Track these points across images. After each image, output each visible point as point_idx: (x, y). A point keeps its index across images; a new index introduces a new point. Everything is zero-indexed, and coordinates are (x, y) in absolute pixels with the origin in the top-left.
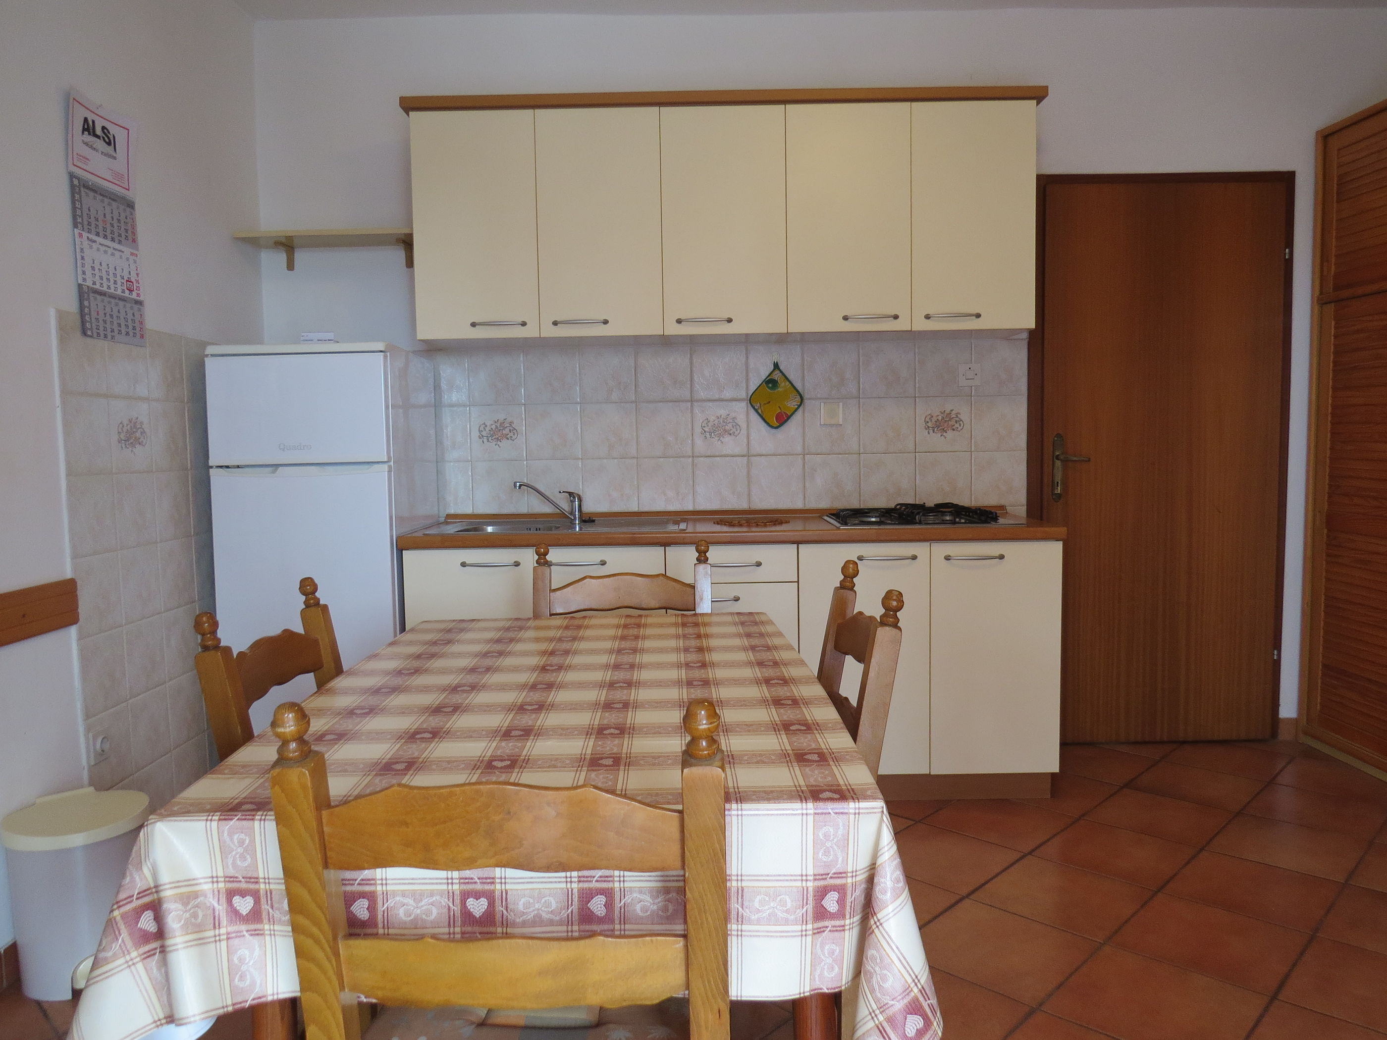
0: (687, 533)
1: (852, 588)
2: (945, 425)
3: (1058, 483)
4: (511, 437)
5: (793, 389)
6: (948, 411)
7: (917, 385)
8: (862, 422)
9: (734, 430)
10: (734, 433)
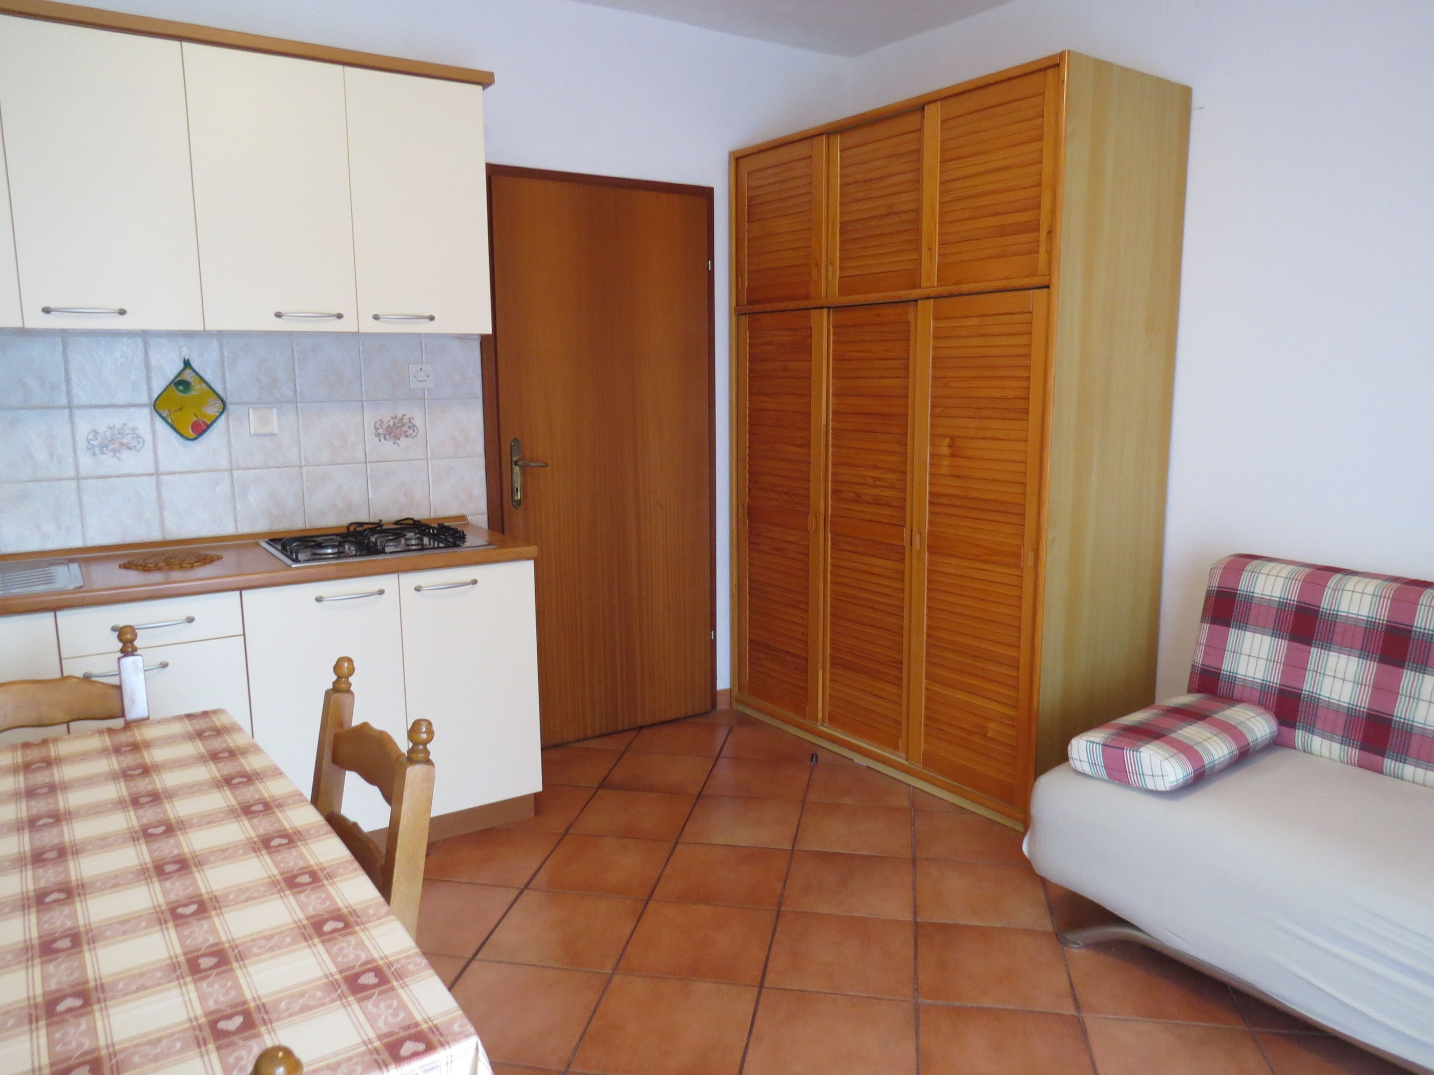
0: (82, 592)
1: (348, 691)
2: (398, 432)
3: (517, 489)
5: (210, 391)
6: (399, 416)
7: (364, 387)
8: (301, 429)
9: (135, 443)
10: (135, 447)
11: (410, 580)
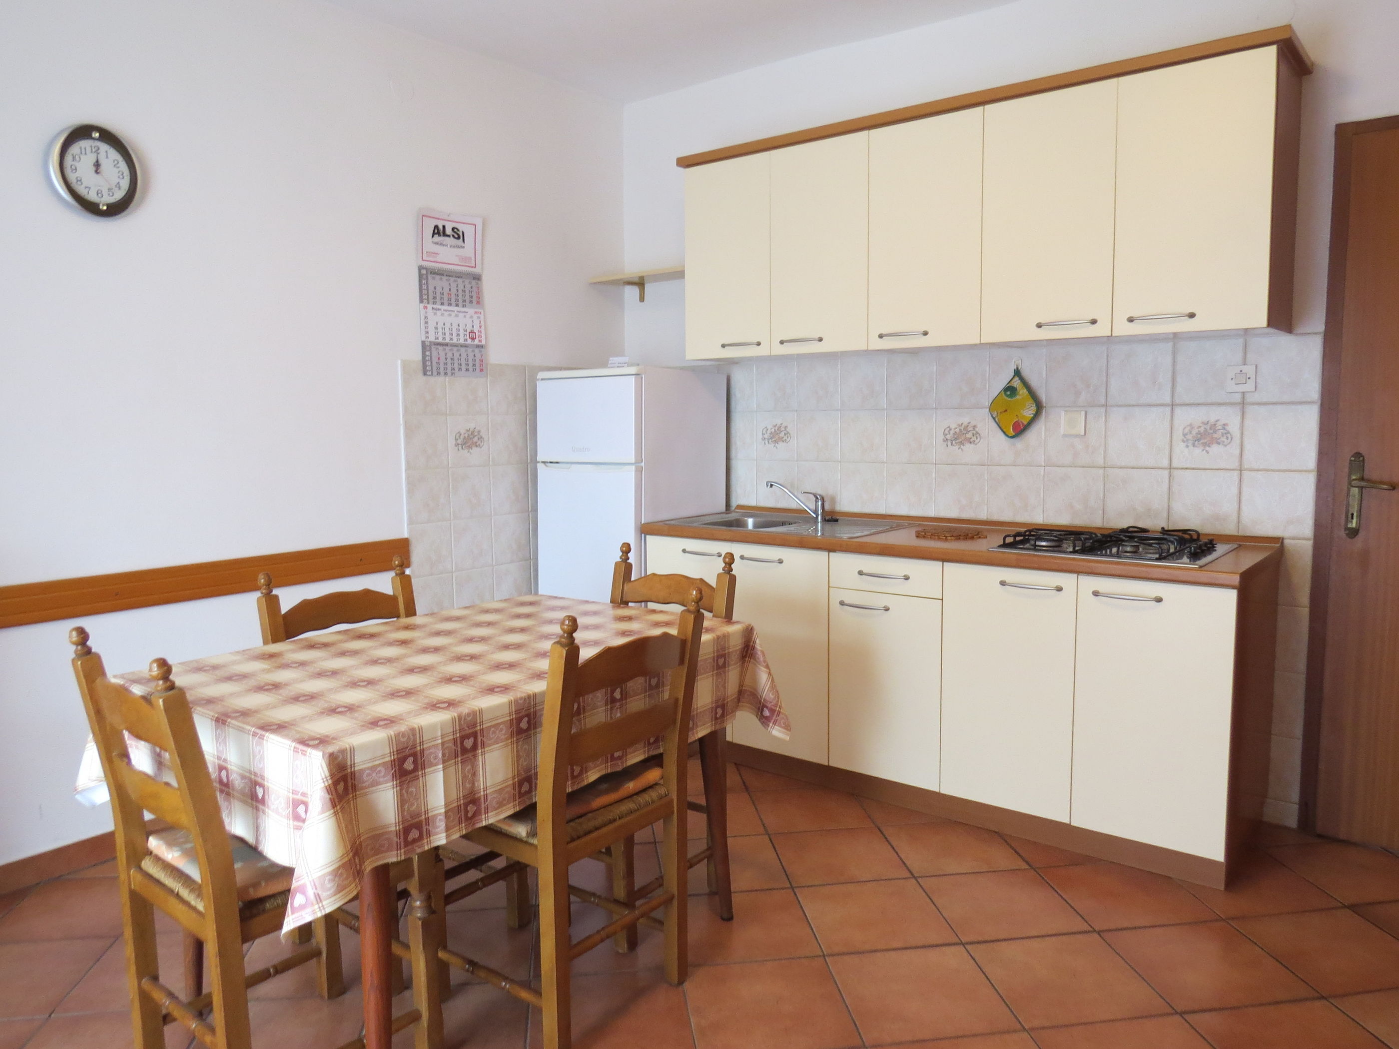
2: (1209, 438)
3: (1352, 515)
4: (786, 440)
5: (1030, 397)
6: (1212, 422)
8: (1108, 432)
9: (975, 438)
10: (974, 441)
11: (1090, 583)
